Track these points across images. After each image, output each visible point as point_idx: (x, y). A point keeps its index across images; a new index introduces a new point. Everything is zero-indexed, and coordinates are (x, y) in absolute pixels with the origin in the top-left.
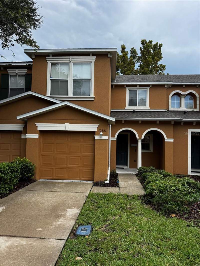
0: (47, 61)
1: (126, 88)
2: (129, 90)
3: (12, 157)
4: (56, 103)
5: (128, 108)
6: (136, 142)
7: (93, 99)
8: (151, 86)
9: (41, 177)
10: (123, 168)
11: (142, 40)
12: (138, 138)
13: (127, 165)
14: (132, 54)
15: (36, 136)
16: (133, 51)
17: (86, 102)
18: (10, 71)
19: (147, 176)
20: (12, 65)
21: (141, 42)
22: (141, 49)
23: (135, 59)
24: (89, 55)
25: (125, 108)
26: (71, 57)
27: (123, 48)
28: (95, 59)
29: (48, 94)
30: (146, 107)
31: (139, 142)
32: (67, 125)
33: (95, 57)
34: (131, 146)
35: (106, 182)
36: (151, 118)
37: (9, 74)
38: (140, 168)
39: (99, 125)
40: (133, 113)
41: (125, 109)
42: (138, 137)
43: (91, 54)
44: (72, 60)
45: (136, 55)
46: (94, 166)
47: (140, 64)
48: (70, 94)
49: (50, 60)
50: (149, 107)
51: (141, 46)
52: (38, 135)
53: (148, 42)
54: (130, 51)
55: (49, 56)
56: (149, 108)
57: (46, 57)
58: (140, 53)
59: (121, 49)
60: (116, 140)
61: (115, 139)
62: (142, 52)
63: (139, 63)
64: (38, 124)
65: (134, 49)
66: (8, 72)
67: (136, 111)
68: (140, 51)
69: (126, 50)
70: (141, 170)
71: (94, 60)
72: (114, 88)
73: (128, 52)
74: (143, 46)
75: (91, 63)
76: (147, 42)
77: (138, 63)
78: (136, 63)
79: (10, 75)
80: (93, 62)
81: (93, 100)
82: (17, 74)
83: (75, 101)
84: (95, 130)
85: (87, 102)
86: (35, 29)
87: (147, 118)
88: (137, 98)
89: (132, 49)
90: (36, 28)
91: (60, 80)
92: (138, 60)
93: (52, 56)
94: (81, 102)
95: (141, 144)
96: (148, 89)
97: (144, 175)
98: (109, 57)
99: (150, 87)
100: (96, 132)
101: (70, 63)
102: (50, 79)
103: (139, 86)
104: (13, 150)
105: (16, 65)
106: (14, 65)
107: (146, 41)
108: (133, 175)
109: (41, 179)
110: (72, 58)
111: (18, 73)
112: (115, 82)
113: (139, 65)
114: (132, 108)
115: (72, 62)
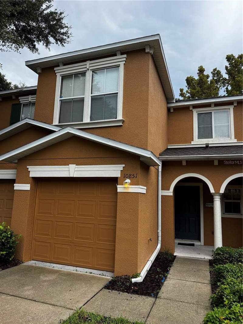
0: (56, 73)
1: (192, 110)
2: (198, 114)
3: (5, 219)
4: (54, 132)
5: (197, 142)
6: (210, 198)
7: (121, 124)
8: (235, 104)
9: (33, 257)
10: (193, 245)
11: (227, 56)
12: (214, 192)
13: (199, 240)
14: (214, 77)
15: (27, 187)
16: (216, 73)
17: (109, 129)
18: (23, 100)
19: (225, 273)
20: (24, 90)
21: (227, 58)
22: (226, 67)
23: (219, 83)
24: (115, 55)
25: (192, 142)
26: (88, 63)
27: (201, 70)
28: (125, 59)
29: (56, 121)
30: (230, 138)
31: (215, 199)
32: (72, 167)
33: (125, 56)
34: (206, 206)
35: (134, 280)
36: (235, 154)
37: (21, 103)
38: (219, 249)
39: (124, 166)
40: (205, 149)
41: (192, 144)
42: (212, 190)
43: (118, 53)
44: (90, 67)
45: (220, 77)
46: (114, 241)
47: (227, 88)
48: (87, 119)
49: (60, 72)
50: (235, 139)
51: (227, 64)
52: (29, 185)
53: (238, 58)
54: (212, 73)
55: (58, 66)
56: (236, 141)
57: (55, 69)
58: (226, 73)
59: (199, 72)
60: (172, 194)
61: (170, 193)
62: (229, 72)
63: (225, 87)
64: (30, 168)
65: (217, 69)
66: (20, 101)
67: (210, 146)
68: (225, 71)
69: (205, 73)
70: (219, 254)
71: (123, 61)
72: (172, 112)
73: (208, 75)
74: (229, 64)
75: (118, 66)
76: (236, 57)
77: (223, 87)
78: (220, 88)
79: (22, 105)
80: (122, 64)
81: (121, 126)
82: (30, 102)
83: (93, 130)
84: (117, 174)
85: (113, 129)
86: (63, 45)
87: (228, 154)
88: (212, 125)
89: (215, 70)
90: (63, 43)
91: (72, 99)
92: (223, 83)
93: (62, 65)
94: (103, 130)
95: (220, 202)
96: (231, 108)
97: (220, 269)
98: (148, 53)
99: (234, 106)
100: (118, 180)
101: (87, 71)
102: (60, 99)
103: (215, 106)
104: (6, 208)
105: (28, 89)
106: (26, 90)
107: (234, 55)
108: (205, 261)
109: (33, 260)
110: (90, 64)
111: (32, 101)
112: (174, 102)
113: (226, 90)
114: (204, 142)
115: (91, 70)
